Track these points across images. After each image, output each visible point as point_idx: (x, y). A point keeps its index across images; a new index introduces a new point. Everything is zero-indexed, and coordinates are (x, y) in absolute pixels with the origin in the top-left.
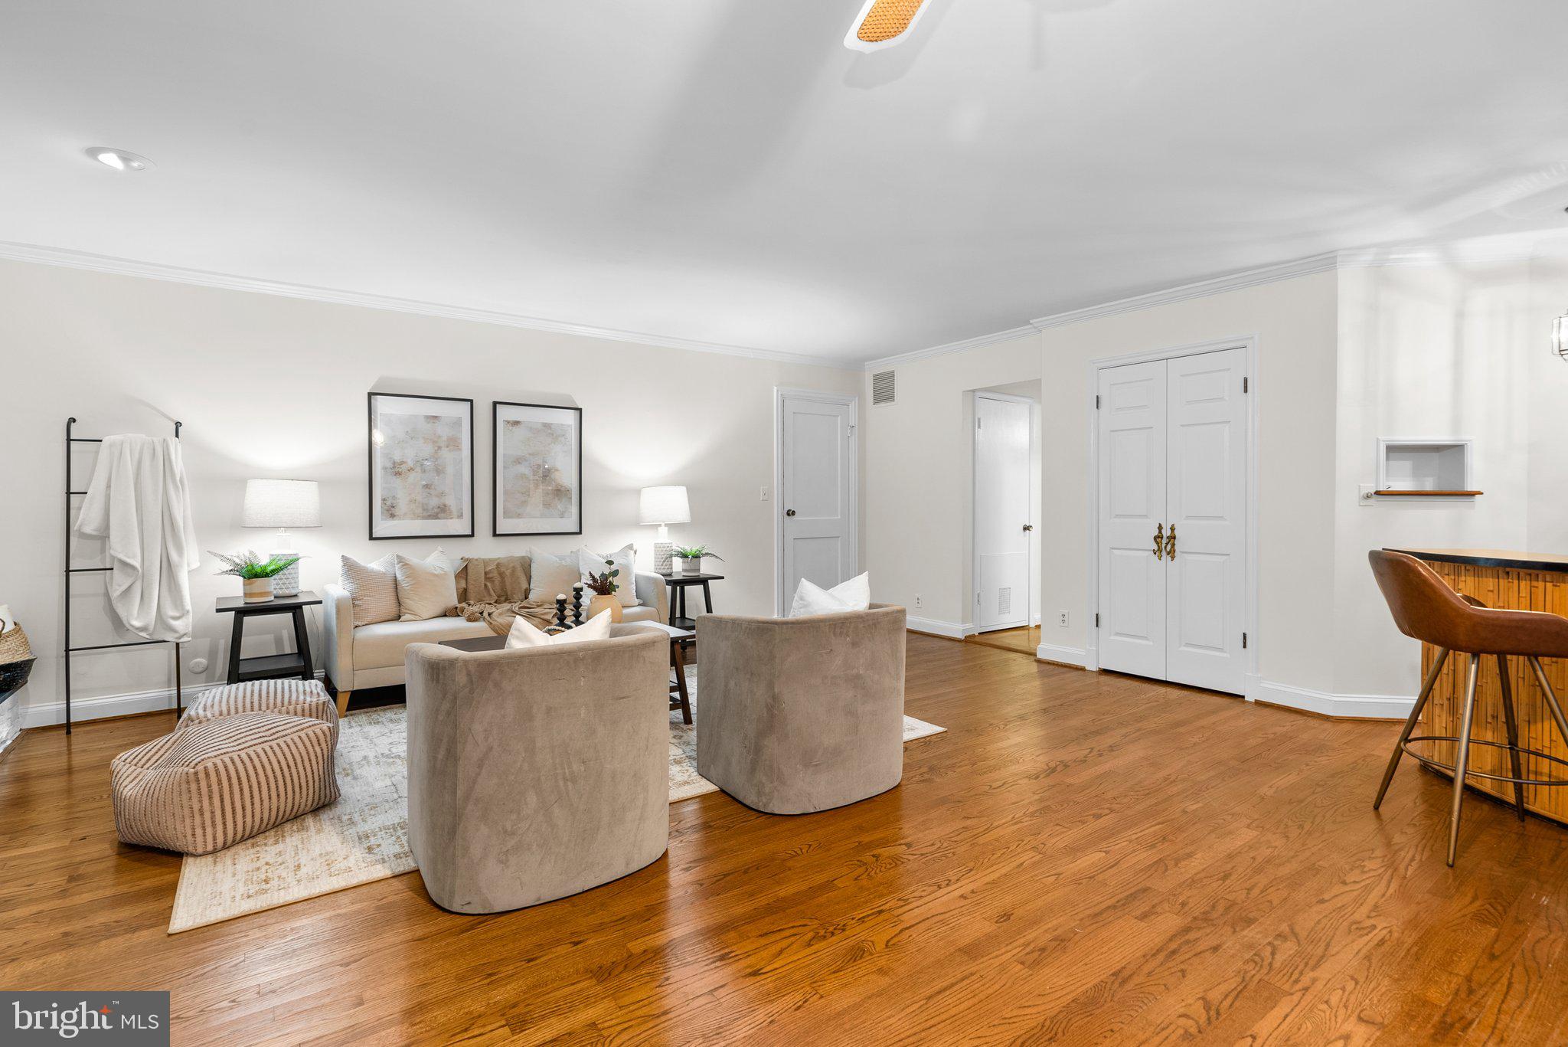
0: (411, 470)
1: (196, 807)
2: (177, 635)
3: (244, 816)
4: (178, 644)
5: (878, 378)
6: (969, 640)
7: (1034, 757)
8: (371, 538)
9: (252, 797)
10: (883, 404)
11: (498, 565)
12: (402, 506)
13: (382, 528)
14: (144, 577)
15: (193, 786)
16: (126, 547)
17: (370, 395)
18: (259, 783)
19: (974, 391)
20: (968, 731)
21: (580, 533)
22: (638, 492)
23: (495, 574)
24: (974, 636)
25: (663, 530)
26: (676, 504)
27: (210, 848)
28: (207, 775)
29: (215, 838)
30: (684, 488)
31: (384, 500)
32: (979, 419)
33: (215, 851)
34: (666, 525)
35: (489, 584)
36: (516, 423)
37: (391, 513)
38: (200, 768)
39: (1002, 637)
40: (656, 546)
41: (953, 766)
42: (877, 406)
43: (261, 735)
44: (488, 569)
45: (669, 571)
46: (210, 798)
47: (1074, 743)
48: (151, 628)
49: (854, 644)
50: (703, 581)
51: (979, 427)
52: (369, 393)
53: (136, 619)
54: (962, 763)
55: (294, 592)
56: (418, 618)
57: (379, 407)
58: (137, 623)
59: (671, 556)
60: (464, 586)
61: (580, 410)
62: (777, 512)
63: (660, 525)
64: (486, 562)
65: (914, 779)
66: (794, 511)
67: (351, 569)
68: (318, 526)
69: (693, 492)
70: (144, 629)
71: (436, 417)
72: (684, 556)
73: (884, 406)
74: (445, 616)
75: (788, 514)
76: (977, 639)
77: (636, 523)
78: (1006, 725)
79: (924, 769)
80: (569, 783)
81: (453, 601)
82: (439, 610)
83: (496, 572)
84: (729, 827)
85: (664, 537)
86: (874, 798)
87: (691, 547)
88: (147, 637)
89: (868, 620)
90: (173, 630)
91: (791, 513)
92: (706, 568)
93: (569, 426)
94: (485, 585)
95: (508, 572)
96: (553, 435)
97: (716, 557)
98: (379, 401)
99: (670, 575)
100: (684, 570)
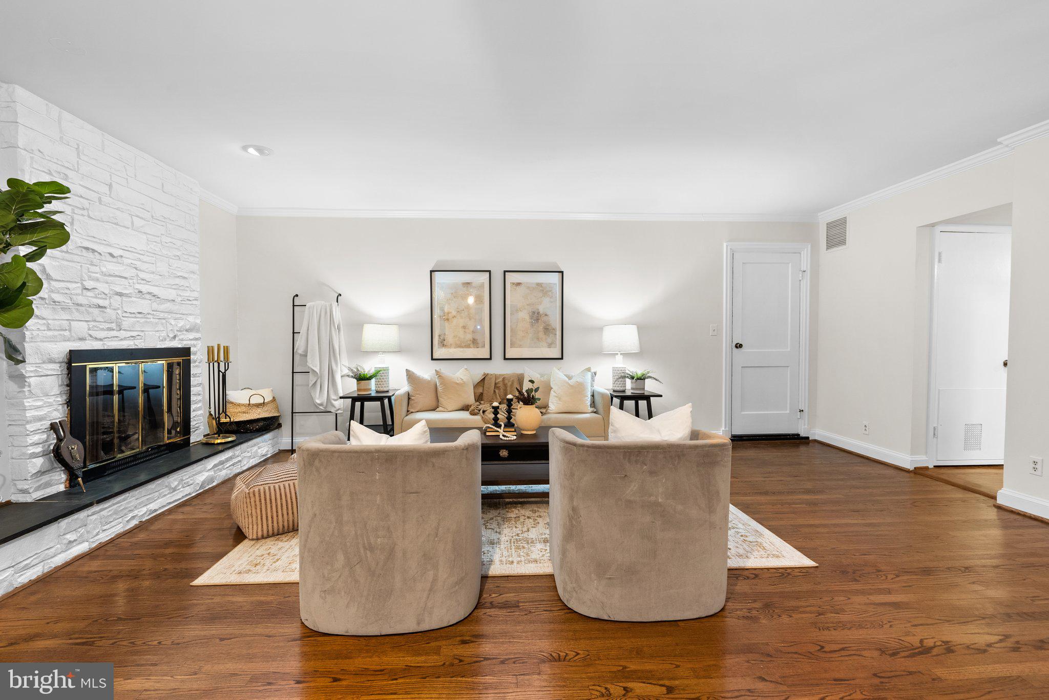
0: (454, 317)
1: (250, 513)
2: (335, 409)
3: (273, 522)
4: (336, 414)
5: (830, 226)
6: (920, 472)
7: (909, 625)
8: (432, 359)
9: (277, 512)
10: (835, 249)
11: (504, 379)
12: (450, 339)
13: (439, 353)
14: (321, 377)
15: (248, 500)
16: (314, 363)
17: (431, 272)
18: (282, 504)
19: (933, 225)
20: (844, 572)
21: (562, 358)
22: (600, 329)
23: (501, 385)
24: (927, 468)
25: (619, 358)
26: (629, 338)
27: (255, 537)
28: (260, 494)
29: (262, 531)
30: (635, 327)
31: (439, 336)
32: (940, 254)
33: (258, 539)
34: (621, 354)
35: (497, 391)
36: (519, 284)
37: (443, 344)
38: (252, 490)
39: (964, 474)
40: (614, 369)
41: (795, 609)
42: (830, 251)
43: (291, 475)
44: (497, 381)
45: (622, 389)
46: (256, 509)
47: (983, 622)
48: (325, 404)
49: (652, 473)
50: (647, 398)
51: (940, 261)
52: (430, 271)
53: (318, 399)
54: (808, 609)
55: (385, 389)
56: (446, 410)
57: (436, 278)
58: (318, 401)
59: (624, 377)
60: (481, 391)
61: (562, 272)
62: (725, 345)
63: (617, 354)
64: (496, 377)
65: (738, 612)
66: (741, 345)
67: (410, 376)
68: (400, 350)
69: (642, 329)
70: (321, 405)
71: (469, 283)
72: (632, 378)
73: (837, 251)
74: (464, 410)
75: (736, 347)
76: (929, 473)
77: (600, 353)
78: (897, 576)
79: (758, 605)
80: (368, 552)
81: (470, 399)
82: (459, 406)
83: (502, 383)
84: (530, 612)
85: (620, 363)
86: (679, 623)
87: (638, 371)
88: (323, 409)
89: (670, 452)
90: (333, 406)
91: (739, 346)
92: (650, 387)
93: (555, 284)
94: (494, 391)
95: (509, 384)
96: (543, 291)
97: (656, 380)
98: (437, 275)
99: (624, 391)
100: (632, 389)
